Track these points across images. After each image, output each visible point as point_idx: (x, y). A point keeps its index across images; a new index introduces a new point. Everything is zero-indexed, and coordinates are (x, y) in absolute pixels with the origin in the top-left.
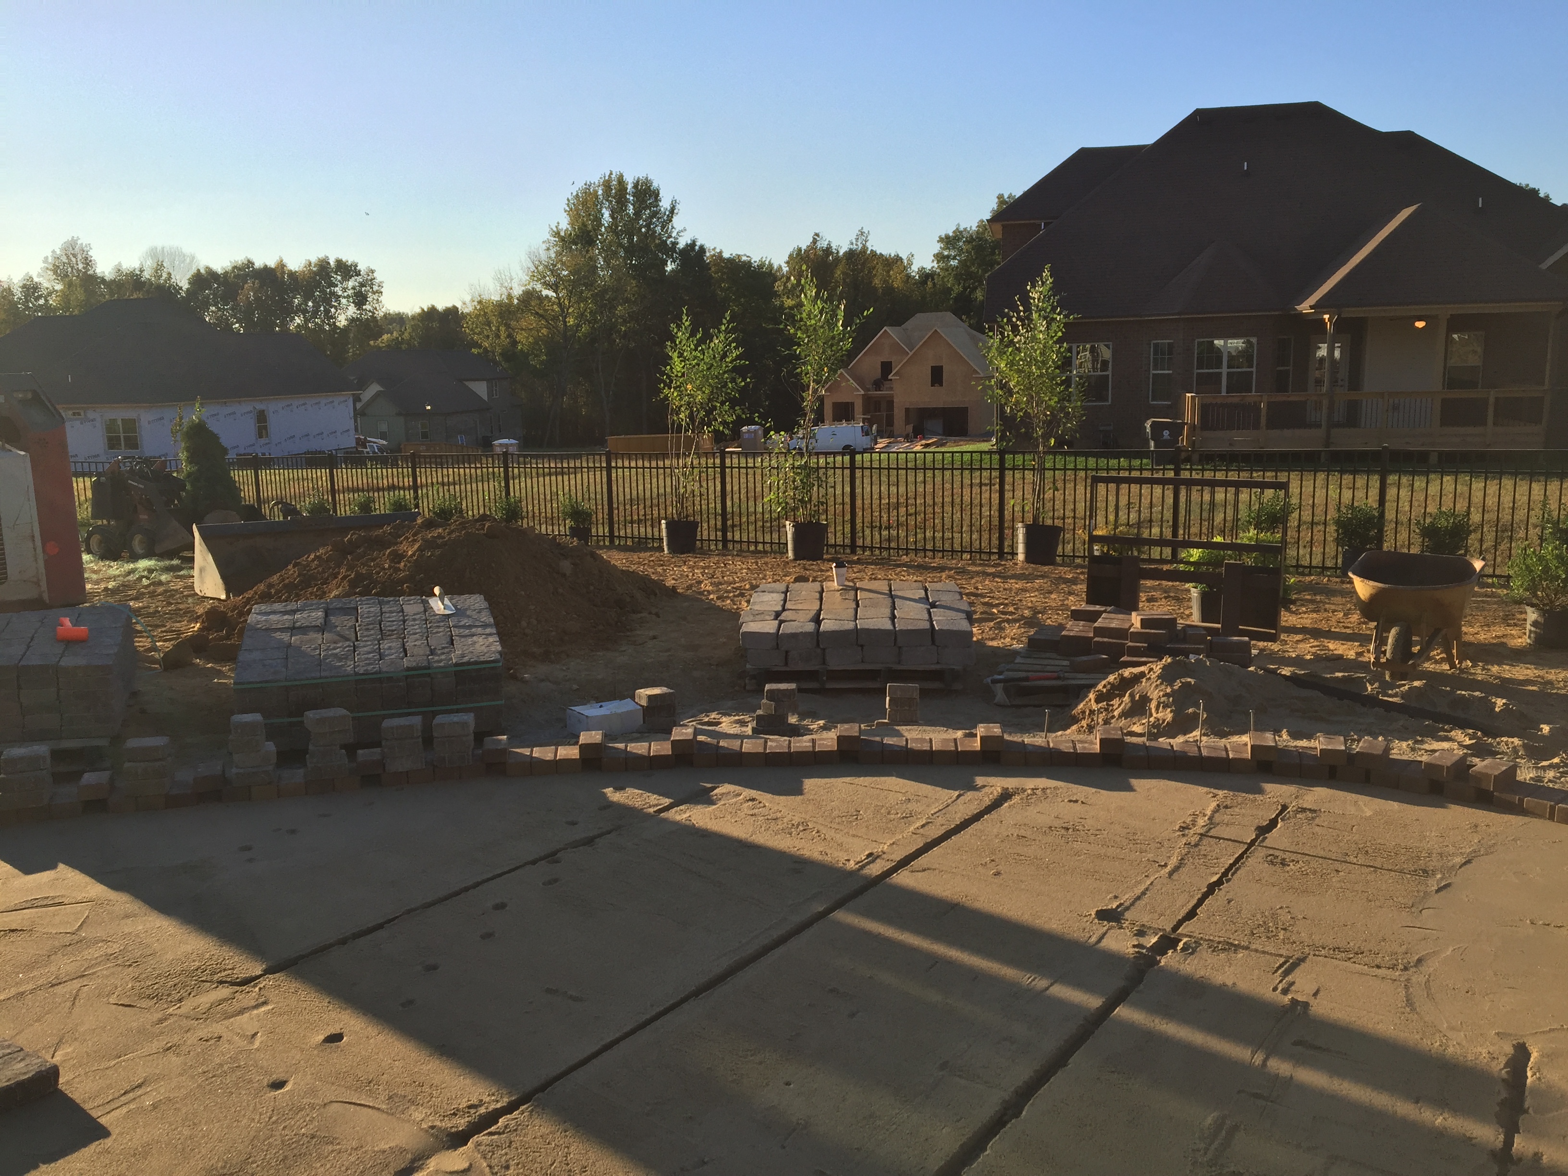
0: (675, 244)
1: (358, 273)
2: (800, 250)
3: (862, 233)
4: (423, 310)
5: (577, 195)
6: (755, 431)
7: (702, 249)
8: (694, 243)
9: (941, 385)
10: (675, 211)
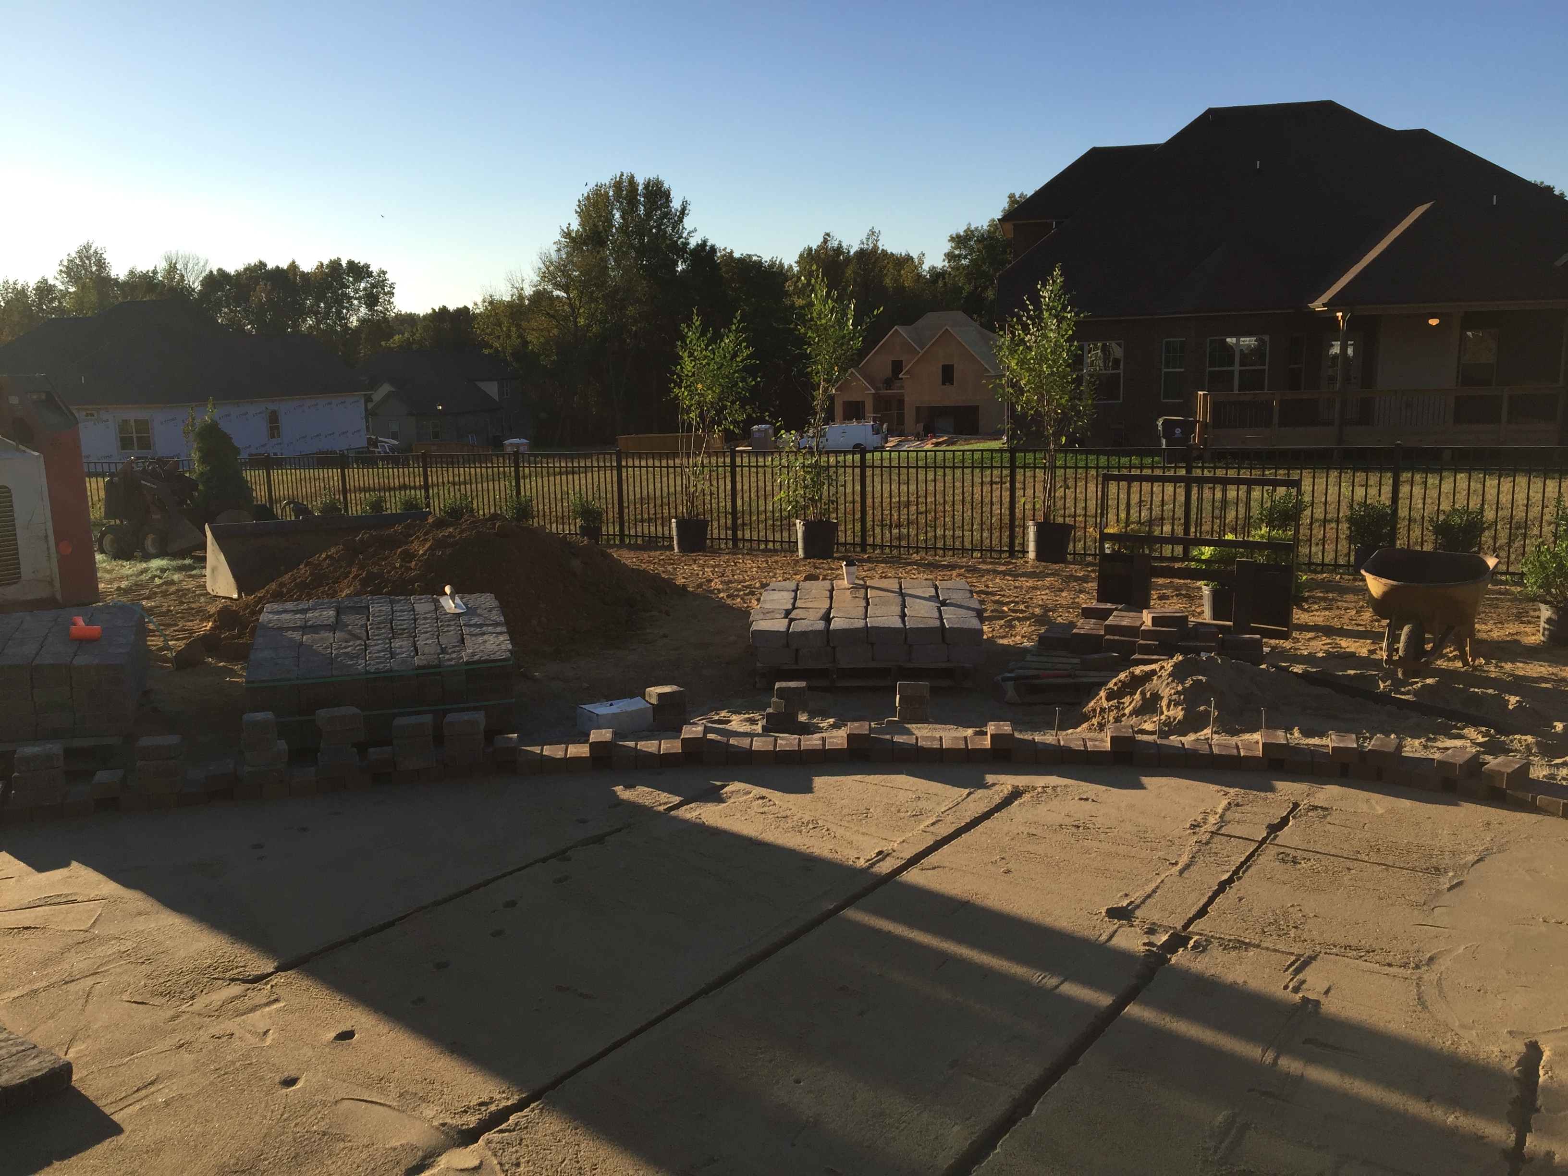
0: (686, 244)
1: (370, 274)
2: (810, 249)
3: (873, 233)
4: (434, 310)
5: (588, 196)
6: (766, 430)
7: (713, 249)
8: (704, 243)
9: (952, 384)
10: (686, 212)
